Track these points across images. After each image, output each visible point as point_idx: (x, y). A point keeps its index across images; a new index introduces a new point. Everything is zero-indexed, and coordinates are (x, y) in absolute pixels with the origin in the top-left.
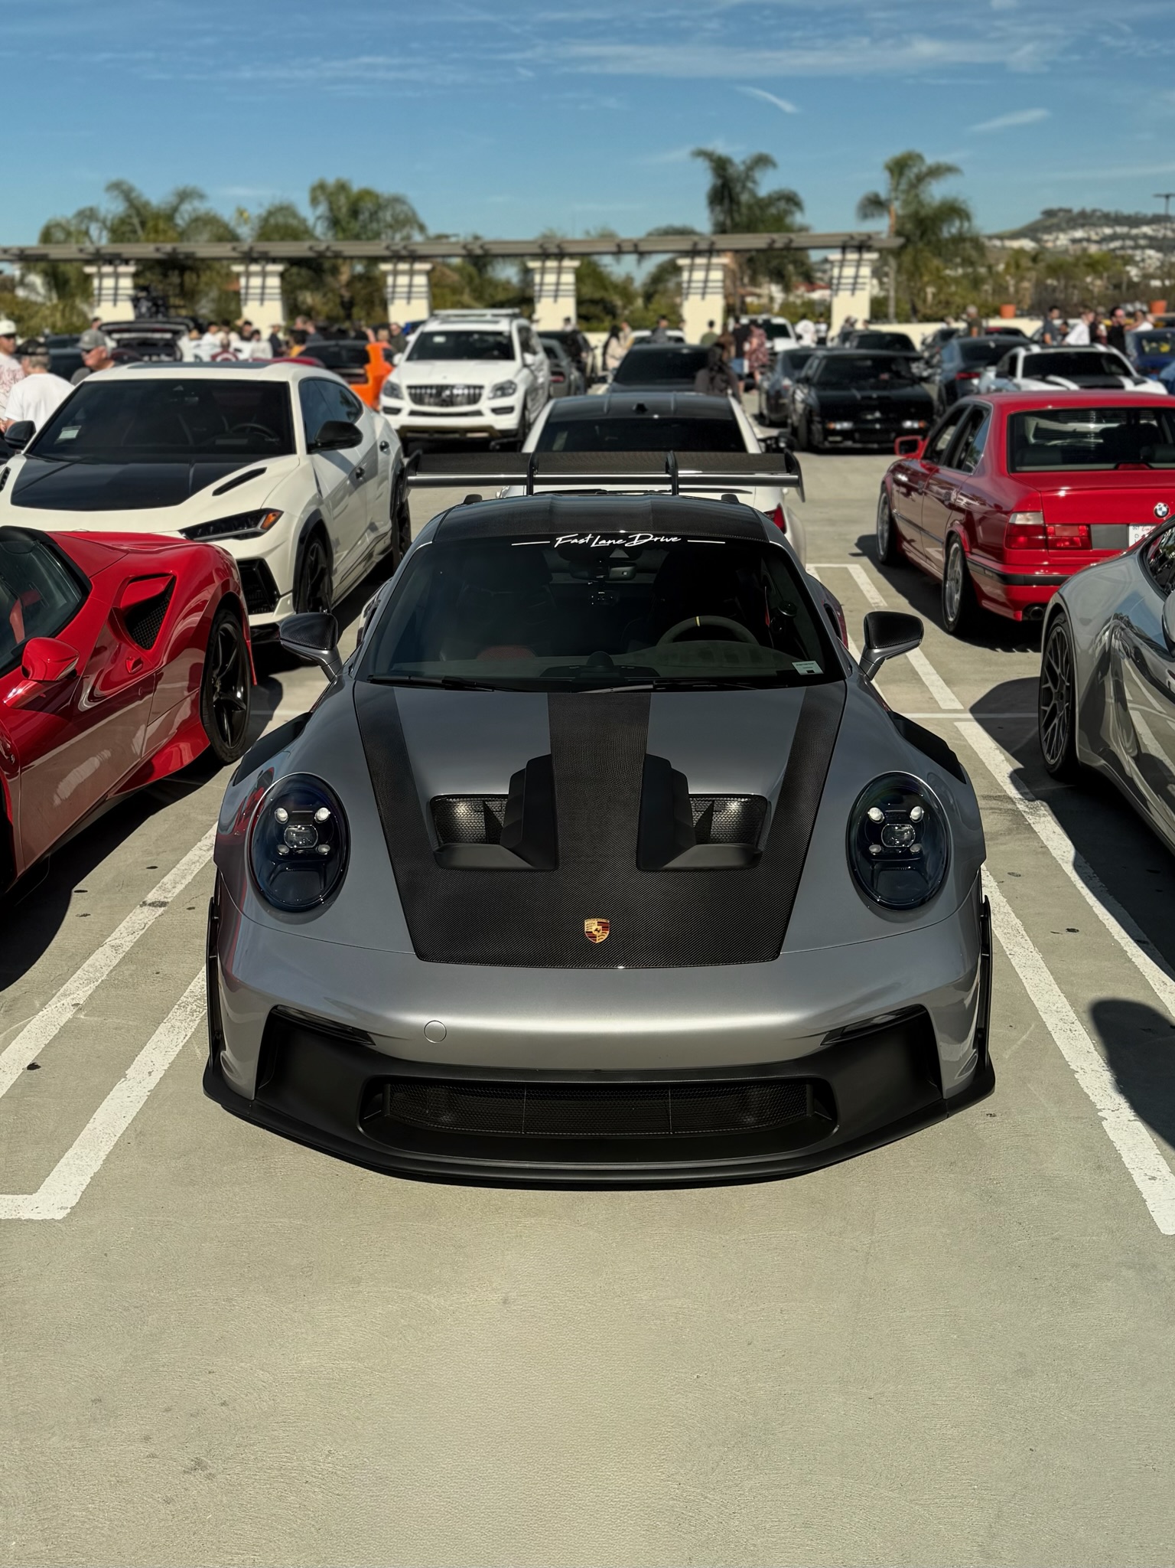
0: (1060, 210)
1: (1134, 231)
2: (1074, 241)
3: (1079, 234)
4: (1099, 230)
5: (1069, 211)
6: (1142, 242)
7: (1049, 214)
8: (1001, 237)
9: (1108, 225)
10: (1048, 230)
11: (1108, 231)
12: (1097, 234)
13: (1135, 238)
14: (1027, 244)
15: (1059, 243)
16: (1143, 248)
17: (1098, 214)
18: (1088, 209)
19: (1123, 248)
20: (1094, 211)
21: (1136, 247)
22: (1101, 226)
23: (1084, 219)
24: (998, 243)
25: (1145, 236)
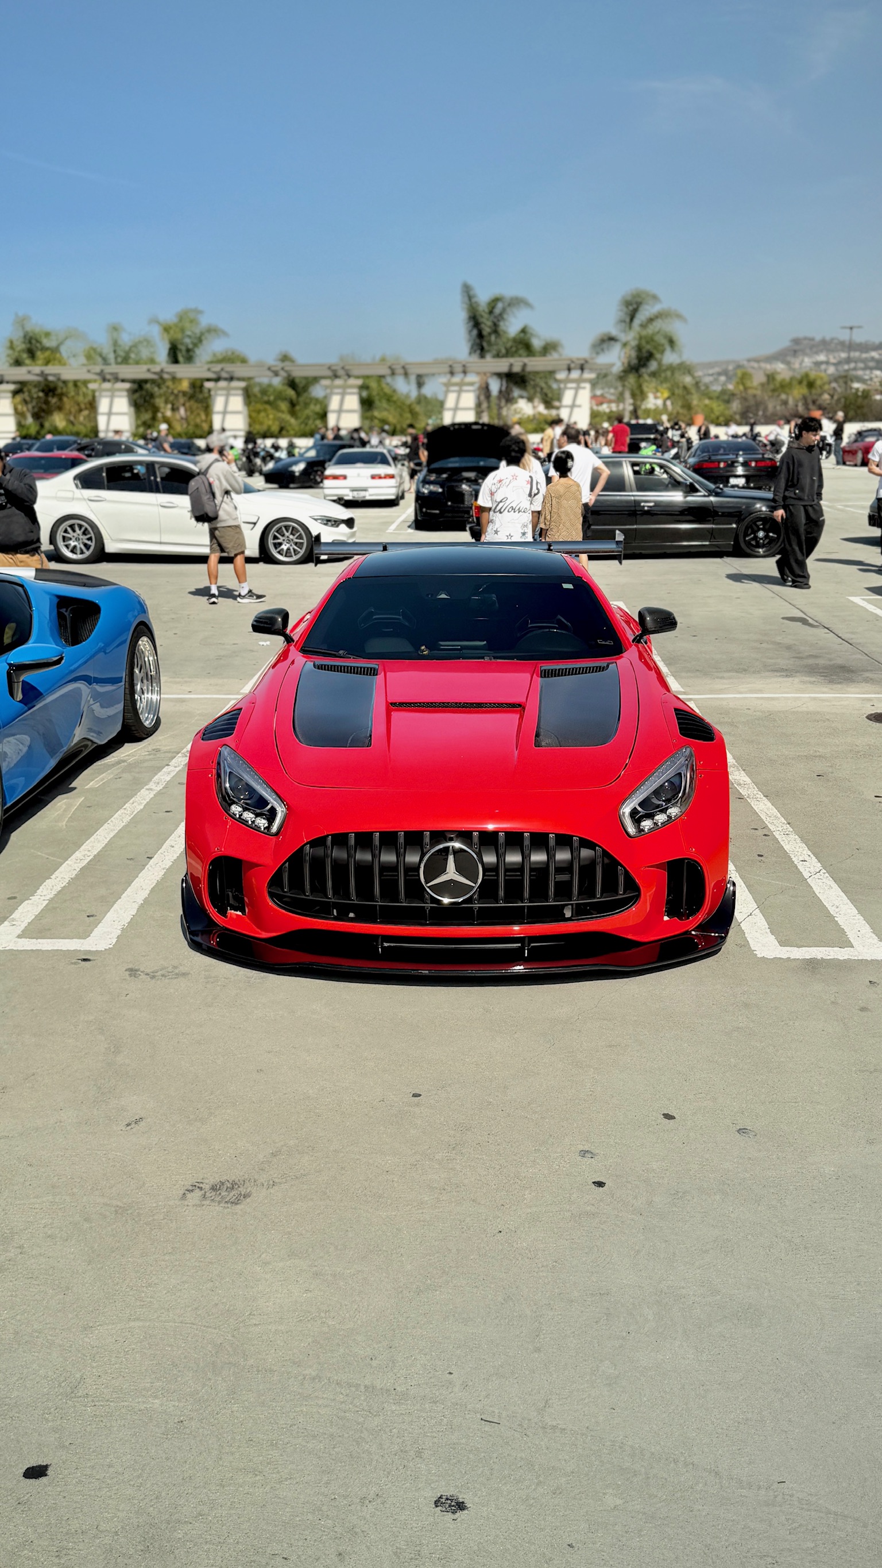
0: (805, 338)
1: (864, 355)
2: (818, 364)
3: (822, 357)
4: (836, 355)
5: (812, 339)
6: (872, 364)
7: (796, 341)
8: (757, 361)
9: (843, 351)
10: (795, 353)
11: (844, 355)
12: (834, 358)
13: (864, 361)
14: (780, 367)
15: (804, 365)
16: (871, 369)
17: (836, 341)
18: (828, 338)
19: (855, 369)
20: (832, 339)
21: (866, 368)
22: (838, 351)
23: (825, 345)
24: (756, 365)
25: (873, 359)
